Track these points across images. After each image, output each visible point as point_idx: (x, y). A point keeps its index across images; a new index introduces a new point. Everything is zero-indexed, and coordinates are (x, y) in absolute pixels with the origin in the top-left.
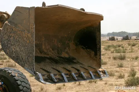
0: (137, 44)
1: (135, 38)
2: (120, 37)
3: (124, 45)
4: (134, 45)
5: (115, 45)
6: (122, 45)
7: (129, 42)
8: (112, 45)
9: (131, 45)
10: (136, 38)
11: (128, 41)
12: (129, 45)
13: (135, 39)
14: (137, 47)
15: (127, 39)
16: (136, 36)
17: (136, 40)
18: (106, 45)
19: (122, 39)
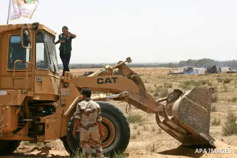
0: (233, 79)
1: (228, 70)
2: (201, 69)
3: (210, 81)
4: (227, 82)
5: (196, 81)
6: (208, 80)
7: (219, 76)
8: (192, 80)
9: (223, 81)
10: (230, 69)
11: (217, 75)
12: (220, 81)
13: (228, 72)
14: (233, 84)
15: (213, 73)
16: (228, 67)
17: (229, 74)
18: (182, 81)
19: (205, 72)
